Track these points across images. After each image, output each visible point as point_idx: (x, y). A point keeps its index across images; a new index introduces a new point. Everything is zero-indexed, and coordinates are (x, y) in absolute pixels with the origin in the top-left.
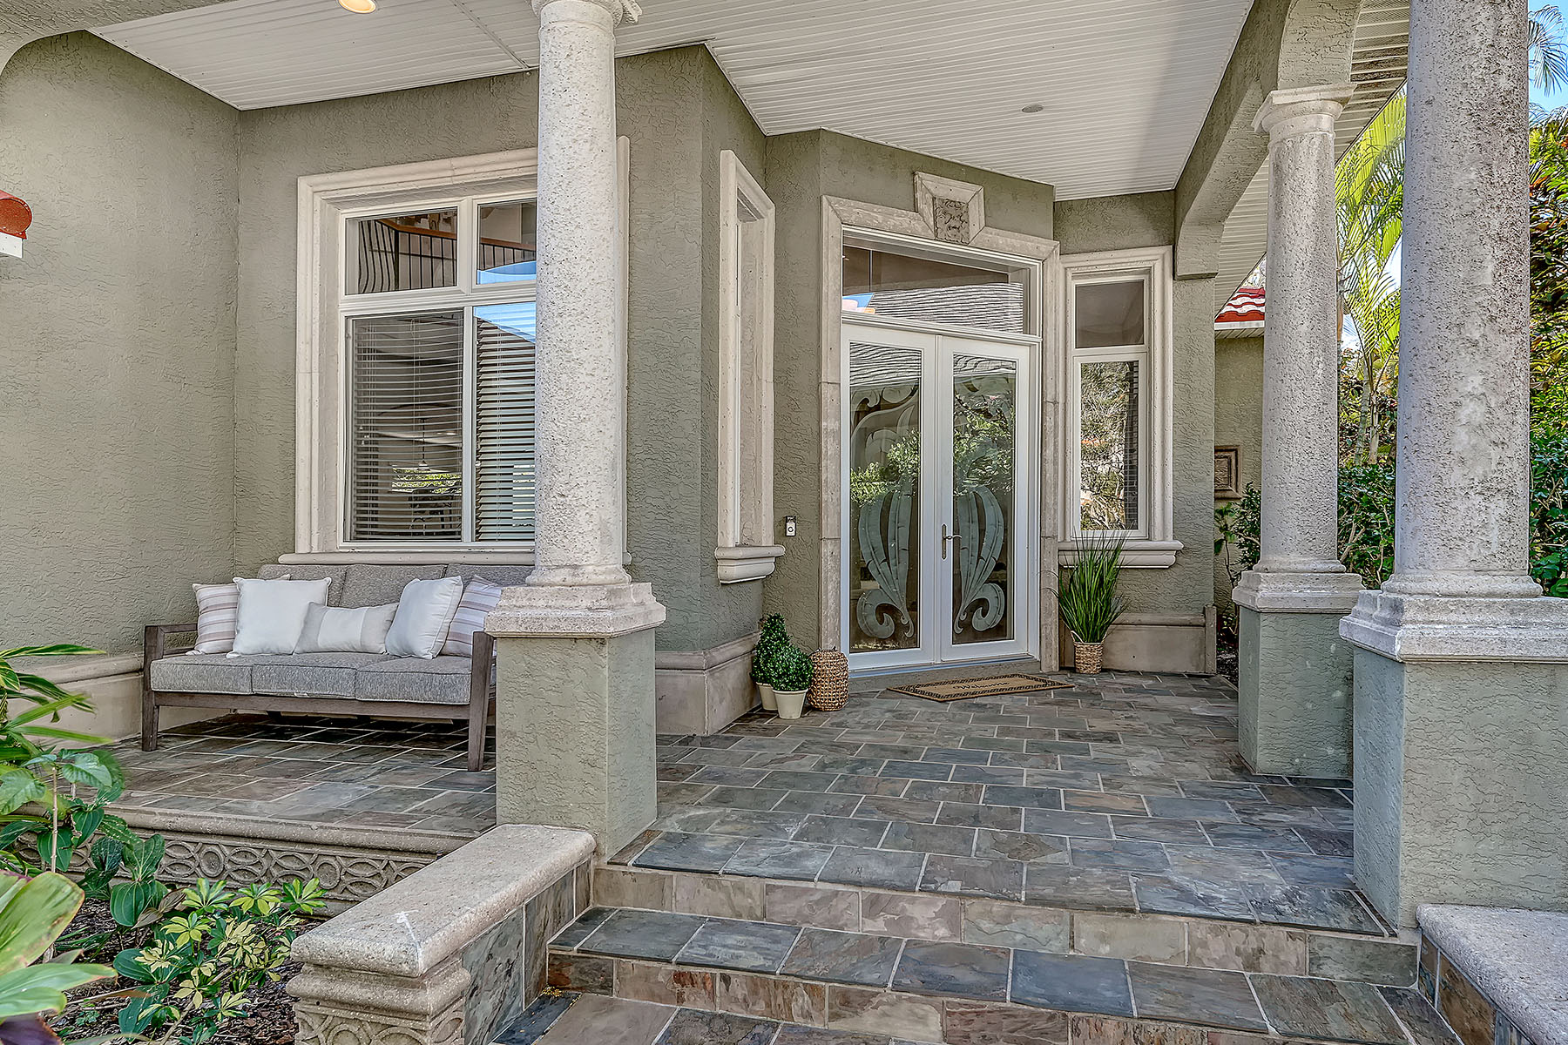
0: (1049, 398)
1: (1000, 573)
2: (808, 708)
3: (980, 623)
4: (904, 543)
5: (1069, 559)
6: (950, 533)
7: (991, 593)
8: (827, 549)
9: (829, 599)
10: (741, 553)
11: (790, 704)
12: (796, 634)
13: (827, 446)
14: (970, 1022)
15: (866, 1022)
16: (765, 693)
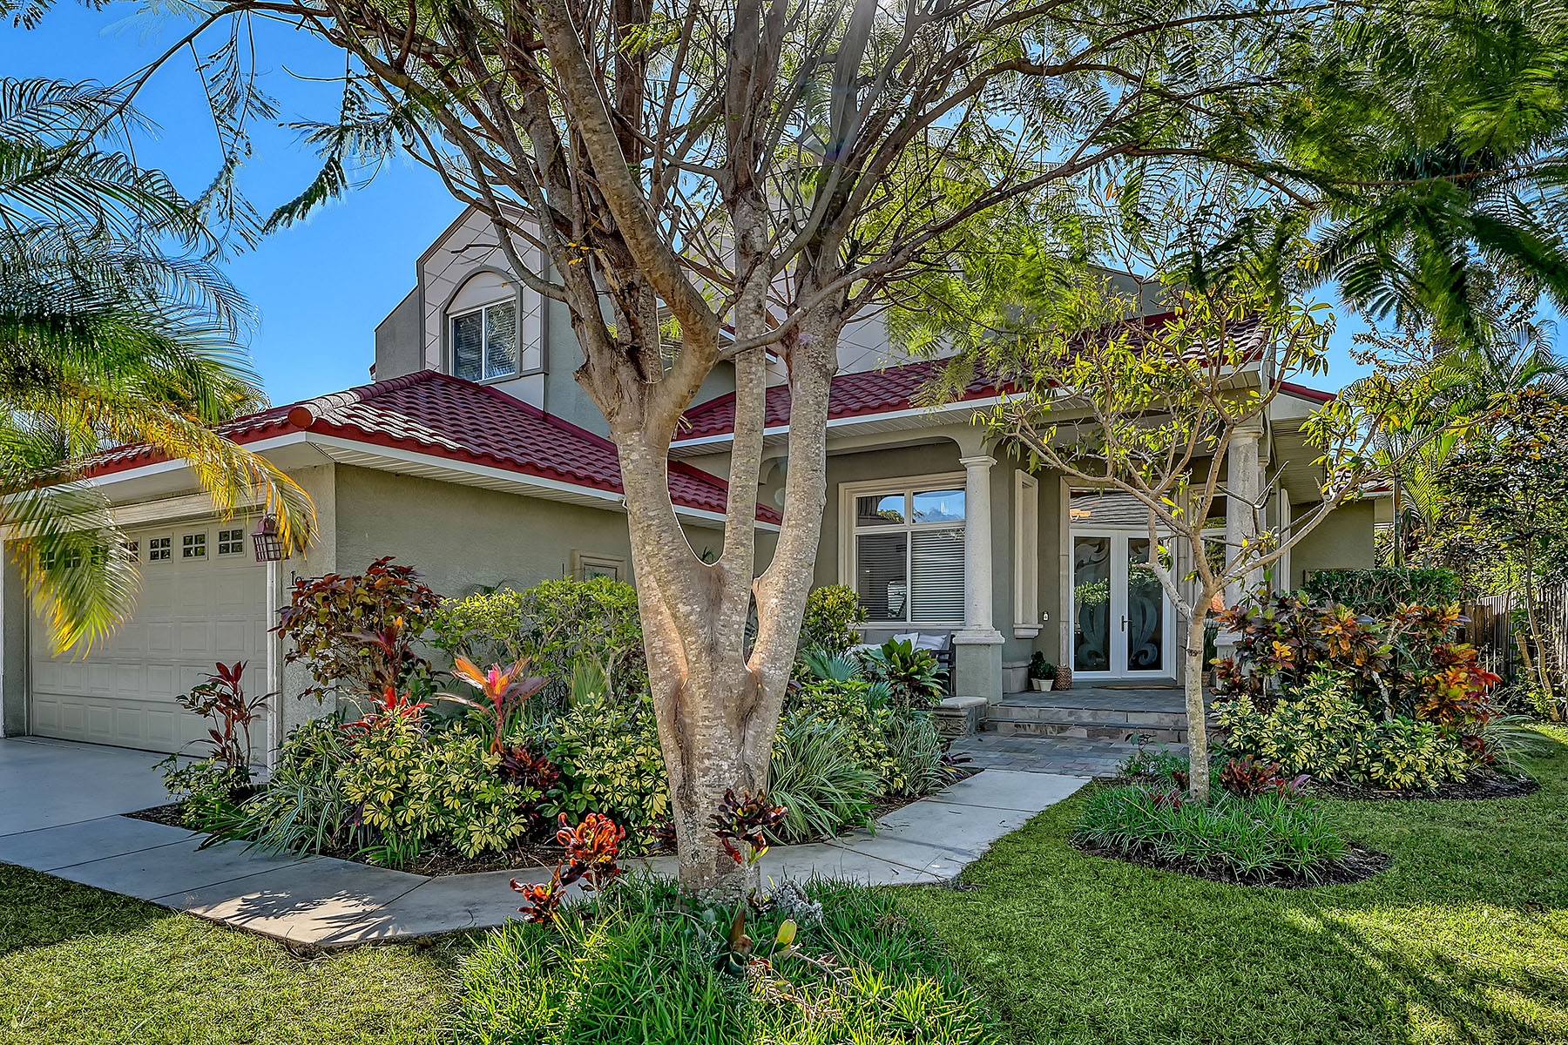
1: (1155, 639)
2: (1053, 688)
3: (1142, 661)
4: (1102, 625)
6: (1126, 619)
7: (1149, 648)
8: (1062, 626)
9: (1063, 647)
10: (1024, 626)
11: (1046, 685)
12: (1049, 659)
13: (1063, 582)
14: (1095, 731)
15: (1067, 733)
16: (1034, 681)
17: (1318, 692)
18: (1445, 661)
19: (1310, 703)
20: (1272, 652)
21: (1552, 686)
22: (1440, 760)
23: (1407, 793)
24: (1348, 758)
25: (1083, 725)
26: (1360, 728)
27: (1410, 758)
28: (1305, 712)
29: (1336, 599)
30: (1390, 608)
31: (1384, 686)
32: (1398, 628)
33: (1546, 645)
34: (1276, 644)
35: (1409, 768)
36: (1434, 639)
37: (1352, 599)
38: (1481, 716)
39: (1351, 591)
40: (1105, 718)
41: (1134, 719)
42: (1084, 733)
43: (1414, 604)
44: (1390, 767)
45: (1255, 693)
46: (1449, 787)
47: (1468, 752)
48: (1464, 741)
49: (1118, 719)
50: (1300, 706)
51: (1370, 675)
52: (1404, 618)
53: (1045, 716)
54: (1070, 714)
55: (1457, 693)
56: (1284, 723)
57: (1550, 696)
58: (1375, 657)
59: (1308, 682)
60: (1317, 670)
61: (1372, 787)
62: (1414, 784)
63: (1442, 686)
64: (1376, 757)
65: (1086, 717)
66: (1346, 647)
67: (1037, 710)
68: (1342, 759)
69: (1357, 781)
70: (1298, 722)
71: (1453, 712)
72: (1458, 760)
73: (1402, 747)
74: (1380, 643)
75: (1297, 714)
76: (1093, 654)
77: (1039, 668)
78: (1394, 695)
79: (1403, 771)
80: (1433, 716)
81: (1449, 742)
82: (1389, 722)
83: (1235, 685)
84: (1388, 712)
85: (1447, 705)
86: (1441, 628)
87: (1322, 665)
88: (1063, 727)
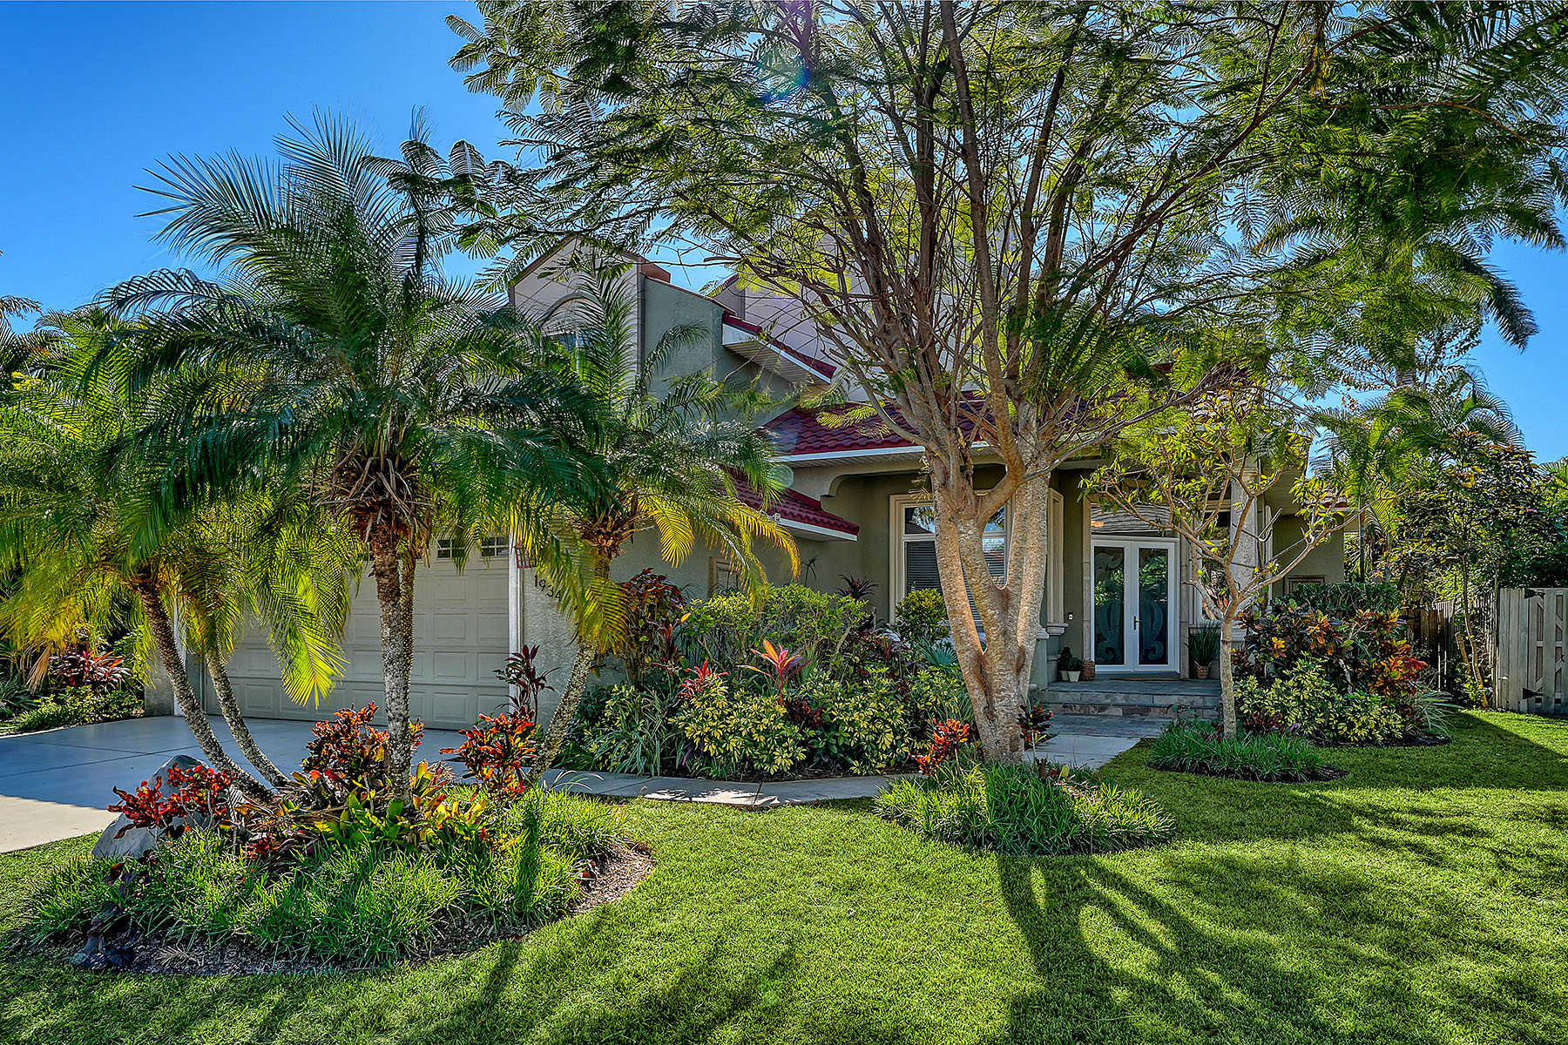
0: (1183, 564)
1: (1163, 637)
2: (1081, 679)
3: (1151, 656)
4: (1118, 624)
5: (1194, 632)
6: (1137, 619)
7: (1157, 645)
8: (1085, 624)
9: (1086, 643)
10: (1055, 624)
11: (1074, 676)
12: (1074, 653)
13: (1086, 586)
14: (1129, 711)
15: (1106, 712)
16: (1064, 673)
17: (1302, 673)
18: (1388, 651)
19: (1297, 681)
20: (1272, 644)
21: (1483, 679)
22: (1384, 721)
23: (1361, 743)
24: (1323, 720)
25: (1119, 706)
26: (1332, 700)
27: (1363, 719)
28: (1294, 687)
29: (1313, 605)
30: (1352, 614)
31: (1347, 669)
32: (1357, 627)
33: (1479, 644)
34: (1274, 639)
35: (1364, 725)
36: (1382, 636)
37: (1325, 606)
38: (1412, 691)
39: (1324, 600)
40: (1134, 700)
41: (1158, 701)
42: (1120, 712)
43: (1368, 611)
44: (1351, 725)
45: (1259, 675)
46: (1390, 740)
47: (1403, 716)
48: (1401, 708)
49: (1146, 700)
50: (1290, 683)
51: (1337, 662)
52: (1360, 621)
53: (1086, 699)
54: (1107, 698)
55: (1396, 674)
56: (1279, 695)
57: (1480, 686)
58: (1341, 648)
59: (1296, 666)
60: (1302, 657)
61: (1339, 740)
62: (1367, 738)
63: (1387, 669)
64: (1341, 719)
65: (1120, 699)
66: (1322, 642)
67: (1079, 694)
68: (1319, 721)
69: (1328, 737)
70: (1289, 695)
71: (1393, 688)
72: (1396, 721)
73: (1359, 711)
74: (1345, 639)
75: (1288, 689)
76: (1111, 652)
77: (1066, 661)
78: (1354, 678)
79: (1360, 728)
80: (1380, 690)
81: (1389, 708)
82: (1350, 695)
83: (1245, 669)
84: (1350, 688)
85: (1389, 683)
86: (1386, 628)
87: (1305, 654)
88: (1103, 708)
